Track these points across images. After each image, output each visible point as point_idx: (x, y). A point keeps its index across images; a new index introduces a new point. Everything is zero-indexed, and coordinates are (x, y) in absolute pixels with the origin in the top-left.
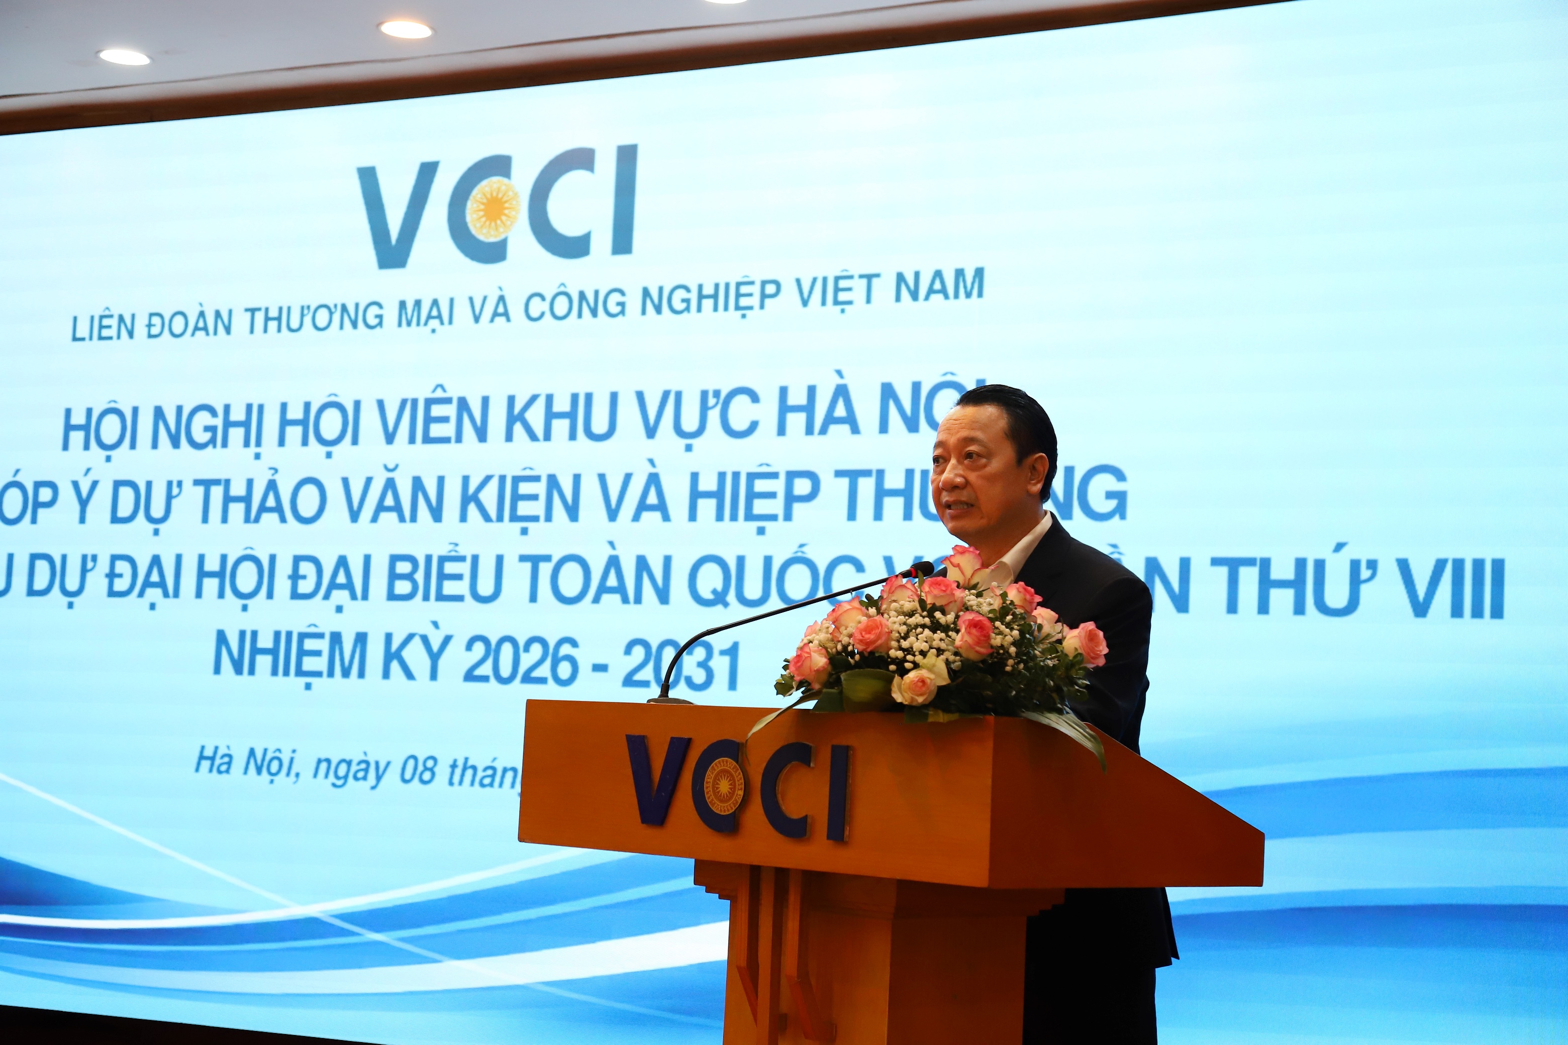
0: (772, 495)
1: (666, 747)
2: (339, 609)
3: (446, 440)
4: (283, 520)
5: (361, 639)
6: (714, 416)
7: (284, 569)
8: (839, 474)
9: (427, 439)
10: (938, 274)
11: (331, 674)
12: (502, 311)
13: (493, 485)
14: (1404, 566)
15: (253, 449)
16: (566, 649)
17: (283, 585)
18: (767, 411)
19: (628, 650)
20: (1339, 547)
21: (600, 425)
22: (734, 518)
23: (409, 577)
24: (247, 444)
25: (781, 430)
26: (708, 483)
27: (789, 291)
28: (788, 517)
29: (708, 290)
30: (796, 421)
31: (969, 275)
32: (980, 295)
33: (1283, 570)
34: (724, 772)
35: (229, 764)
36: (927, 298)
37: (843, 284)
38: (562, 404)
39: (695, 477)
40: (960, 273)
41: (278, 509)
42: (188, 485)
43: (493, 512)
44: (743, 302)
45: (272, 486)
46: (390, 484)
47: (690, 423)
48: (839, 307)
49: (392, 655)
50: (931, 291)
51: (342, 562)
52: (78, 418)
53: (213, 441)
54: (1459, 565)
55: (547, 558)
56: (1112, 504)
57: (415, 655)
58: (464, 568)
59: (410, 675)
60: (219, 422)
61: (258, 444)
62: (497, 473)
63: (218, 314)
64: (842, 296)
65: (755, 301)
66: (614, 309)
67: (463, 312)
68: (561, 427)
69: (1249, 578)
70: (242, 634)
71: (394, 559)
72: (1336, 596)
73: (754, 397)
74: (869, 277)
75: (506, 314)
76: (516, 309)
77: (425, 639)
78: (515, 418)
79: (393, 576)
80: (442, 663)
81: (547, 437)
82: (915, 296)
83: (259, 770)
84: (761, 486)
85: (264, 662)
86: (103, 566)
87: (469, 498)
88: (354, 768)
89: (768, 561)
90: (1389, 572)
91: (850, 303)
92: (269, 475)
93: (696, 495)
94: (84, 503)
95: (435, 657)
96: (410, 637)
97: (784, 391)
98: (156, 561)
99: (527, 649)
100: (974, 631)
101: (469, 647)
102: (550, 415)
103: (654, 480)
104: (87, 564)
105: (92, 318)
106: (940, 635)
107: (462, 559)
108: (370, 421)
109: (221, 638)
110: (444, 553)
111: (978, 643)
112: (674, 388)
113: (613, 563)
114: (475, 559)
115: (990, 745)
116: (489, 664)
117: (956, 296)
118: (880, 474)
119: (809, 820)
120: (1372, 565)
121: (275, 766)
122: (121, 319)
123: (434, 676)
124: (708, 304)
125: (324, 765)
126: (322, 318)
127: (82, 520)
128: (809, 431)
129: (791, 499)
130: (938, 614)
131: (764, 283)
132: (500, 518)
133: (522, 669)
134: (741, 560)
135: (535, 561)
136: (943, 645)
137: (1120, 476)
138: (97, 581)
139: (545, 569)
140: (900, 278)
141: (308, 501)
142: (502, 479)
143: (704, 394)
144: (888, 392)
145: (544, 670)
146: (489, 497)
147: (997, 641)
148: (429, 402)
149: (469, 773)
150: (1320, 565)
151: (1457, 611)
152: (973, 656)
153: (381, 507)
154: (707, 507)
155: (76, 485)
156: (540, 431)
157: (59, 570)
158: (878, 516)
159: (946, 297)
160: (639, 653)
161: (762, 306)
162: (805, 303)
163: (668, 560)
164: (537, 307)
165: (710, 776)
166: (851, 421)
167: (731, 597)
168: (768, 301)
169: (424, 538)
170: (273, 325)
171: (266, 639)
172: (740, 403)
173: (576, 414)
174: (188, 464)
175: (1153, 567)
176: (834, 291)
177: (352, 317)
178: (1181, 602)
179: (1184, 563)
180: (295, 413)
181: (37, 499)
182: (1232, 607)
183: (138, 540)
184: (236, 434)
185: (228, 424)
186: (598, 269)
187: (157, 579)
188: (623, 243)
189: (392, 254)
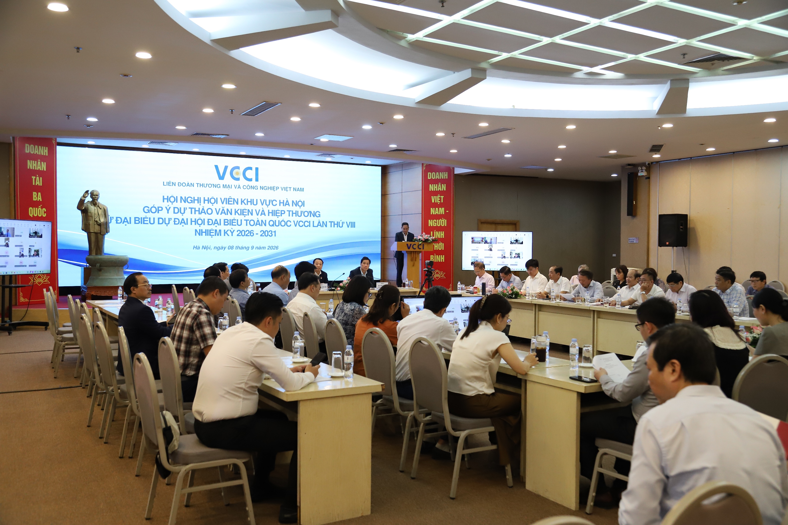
0: (279, 213)
2: (216, 226)
3: (232, 204)
4: (205, 214)
5: (220, 231)
6: (271, 203)
7: (206, 221)
8: (287, 211)
9: (229, 204)
10: (298, 188)
11: (215, 235)
12: (239, 187)
13: (240, 210)
14: (347, 222)
15: (199, 204)
16: (252, 232)
17: (206, 223)
18: (278, 203)
19: (261, 232)
20: (341, 221)
21: (255, 203)
22: (274, 216)
23: (227, 222)
24: (198, 203)
25: (280, 205)
26: (270, 211)
27: (280, 188)
28: (281, 216)
29: (269, 187)
30: (282, 204)
32: (304, 191)
33: (336, 223)
35: (199, 248)
37: (287, 188)
38: (249, 200)
39: (269, 210)
40: (301, 188)
41: (204, 212)
42: (188, 208)
43: (240, 214)
44: (274, 189)
45: (203, 209)
46: (223, 210)
47: (268, 204)
49: (225, 233)
50: (298, 190)
51: (216, 220)
52: (166, 197)
53: (192, 202)
54: (351, 222)
55: (249, 220)
56: (319, 215)
57: (229, 233)
59: (228, 235)
60: (193, 199)
61: (200, 203)
62: (240, 209)
63: (191, 184)
64: (287, 190)
65: (276, 189)
66: (256, 188)
67: (233, 187)
68: (249, 203)
69: (333, 223)
70: (200, 230)
71: (225, 220)
72: (341, 225)
73: (276, 201)
74: (290, 188)
75: (240, 188)
76: (241, 187)
77: (230, 231)
78: (242, 202)
79: (225, 222)
80: (233, 234)
81: (247, 204)
82: (296, 191)
83: (204, 249)
84: (277, 212)
85: (204, 234)
86: (173, 220)
87: (236, 212)
88: (220, 248)
89: (279, 221)
90: (345, 223)
92: (202, 207)
93: (269, 213)
94: (168, 211)
95: (232, 233)
96: (228, 230)
97: (280, 201)
98: (183, 219)
99: (246, 232)
101: (237, 231)
102: (248, 202)
103: (263, 211)
104: (170, 219)
105: (167, 182)
107: (236, 220)
108: (219, 201)
109: (196, 230)
110: (233, 219)
112: (265, 199)
113: (258, 221)
114: (237, 220)
116: (241, 234)
117: (301, 191)
118: (293, 211)
120: (344, 222)
121: (207, 248)
122: (173, 183)
123: (232, 235)
124: (269, 189)
125: (215, 248)
126: (210, 186)
127: (168, 213)
128: (283, 205)
129: (281, 214)
131: (277, 187)
133: (246, 234)
134: (275, 221)
135: (247, 220)
137: (320, 212)
138: (172, 222)
139: (248, 222)
140: (294, 188)
141: (210, 211)
142: (241, 210)
143: (269, 200)
144: (293, 201)
145: (249, 234)
148: (229, 199)
149: (239, 248)
150: (339, 222)
151: (351, 227)
153: (222, 213)
154: (270, 214)
155: (166, 207)
156: (246, 203)
157: (164, 220)
158: (292, 216)
160: (262, 232)
162: (282, 190)
163: (266, 221)
164: (245, 187)
166: (289, 204)
167: (274, 225)
169: (229, 217)
170: (201, 186)
171: (204, 231)
172: (274, 202)
173: (252, 202)
174: (187, 205)
175: (323, 222)
176: (286, 189)
177: (215, 186)
178: (326, 226)
179: (326, 222)
180: (206, 199)
181: (158, 210)
182: (331, 227)
183: (179, 216)
184: (196, 202)
185: (194, 200)
186: (253, 183)
187: (183, 222)
188: (257, 180)
189: (221, 178)
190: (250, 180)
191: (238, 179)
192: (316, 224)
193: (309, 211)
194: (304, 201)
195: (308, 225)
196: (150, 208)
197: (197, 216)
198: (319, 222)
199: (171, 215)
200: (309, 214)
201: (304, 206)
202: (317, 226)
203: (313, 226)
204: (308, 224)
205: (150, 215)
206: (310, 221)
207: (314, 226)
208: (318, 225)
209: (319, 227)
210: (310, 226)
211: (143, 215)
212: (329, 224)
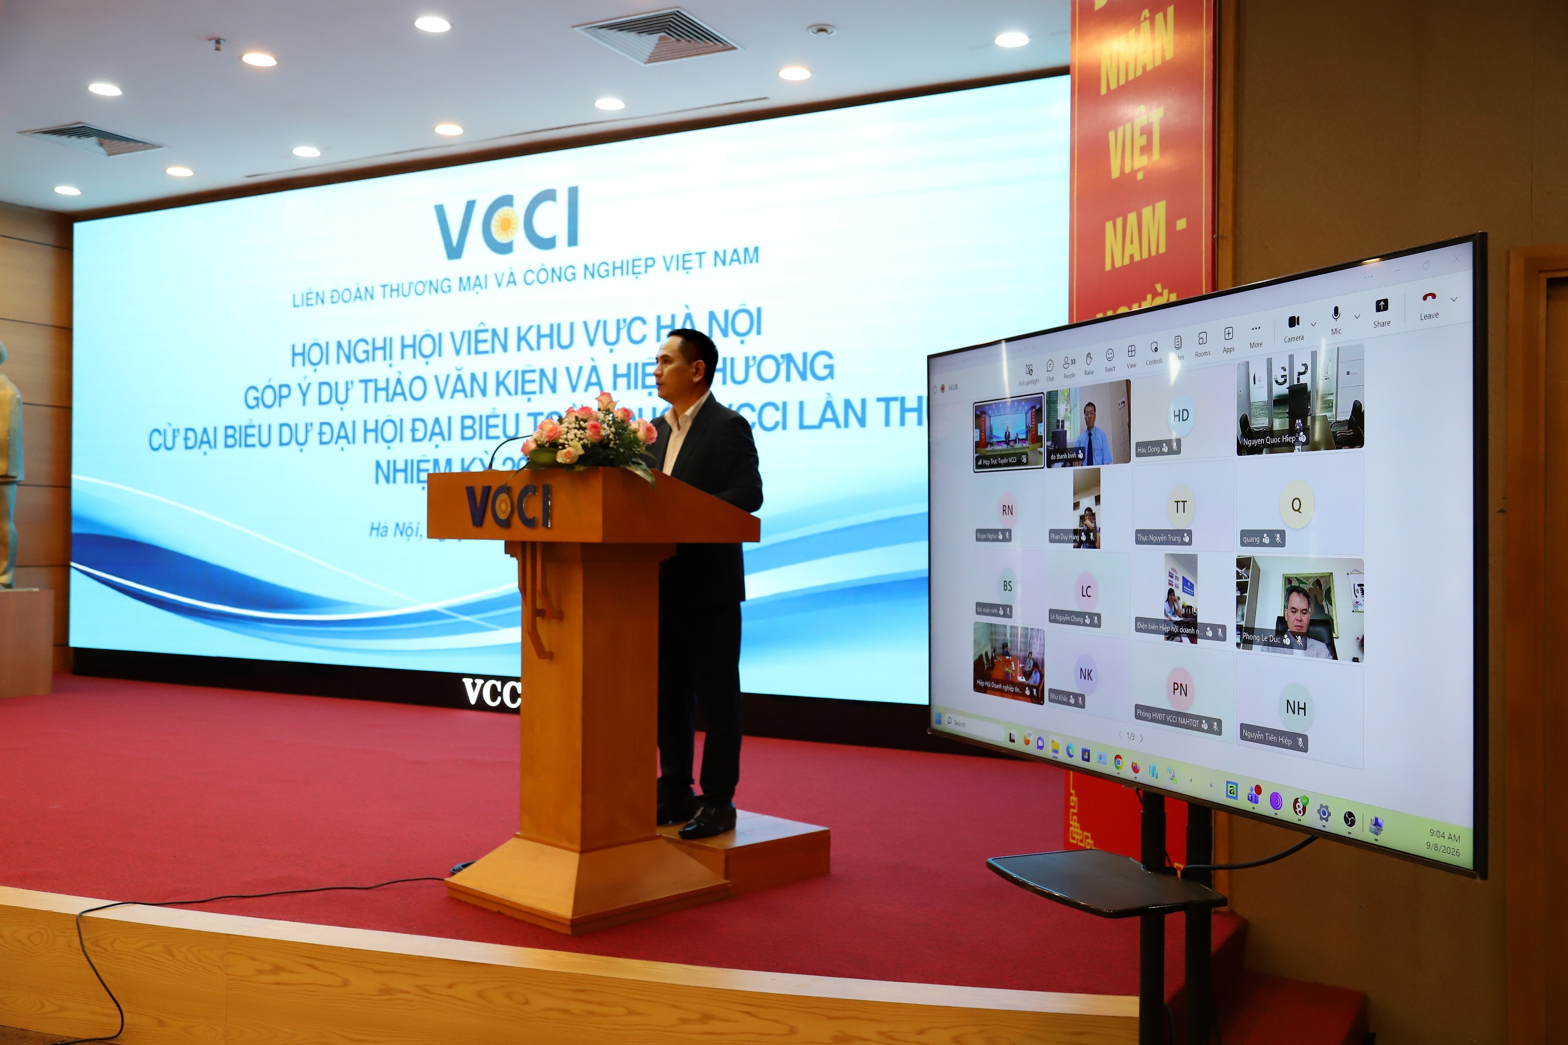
1: (481, 490)
2: (437, 446)
3: (487, 352)
4: (405, 399)
5: (449, 462)
6: (624, 333)
7: (407, 426)
9: (477, 352)
10: (735, 251)
12: (512, 280)
13: (512, 375)
15: (388, 362)
17: (407, 434)
18: (651, 329)
21: (565, 341)
22: (636, 387)
23: (471, 427)
24: (385, 359)
26: (622, 370)
27: (660, 263)
29: (618, 264)
31: (751, 251)
32: (757, 261)
33: (912, 403)
34: (503, 501)
35: (386, 531)
36: (730, 264)
37: (687, 258)
38: (545, 330)
39: (615, 367)
40: (746, 250)
41: (403, 394)
42: (356, 383)
43: (512, 390)
44: (636, 270)
45: (399, 381)
46: (459, 378)
47: (611, 338)
48: (686, 271)
49: (465, 470)
50: (732, 260)
51: (437, 421)
52: (299, 350)
53: (367, 359)
56: (827, 371)
57: (477, 469)
58: (499, 421)
60: (370, 348)
61: (391, 358)
62: (513, 369)
63: (366, 289)
64: (687, 265)
65: (642, 269)
66: (570, 276)
67: (492, 281)
68: (545, 342)
69: (895, 407)
70: (389, 462)
71: (464, 418)
73: (644, 322)
74: (700, 254)
75: (514, 282)
76: (519, 278)
77: (481, 460)
78: (521, 338)
79: (464, 427)
81: (539, 348)
82: (724, 263)
83: (401, 534)
85: (400, 476)
86: (316, 429)
87: (500, 383)
91: (691, 268)
92: (396, 376)
93: (616, 376)
94: (304, 395)
96: (474, 460)
97: (659, 318)
98: (343, 425)
100: (593, 430)
101: (504, 464)
102: (540, 336)
103: (594, 369)
104: (308, 427)
105: (303, 294)
106: (581, 431)
107: (498, 416)
108: (447, 344)
109: (378, 465)
110: (489, 413)
111: (595, 434)
112: (602, 319)
114: (505, 416)
115: (601, 479)
117: (745, 262)
119: (536, 519)
121: (409, 532)
122: (317, 294)
124: (618, 271)
126: (420, 288)
127: (304, 404)
130: (582, 423)
131: (647, 259)
132: (516, 393)
135: (535, 415)
136: (582, 437)
137: (830, 356)
138: (314, 437)
139: (541, 420)
140: (716, 254)
141: (418, 388)
142: (517, 372)
143: (618, 321)
144: (712, 316)
146: (510, 382)
147: (603, 433)
148: (477, 332)
152: (593, 440)
153: (455, 391)
154: (622, 382)
155: (300, 385)
156: (534, 344)
157: (294, 431)
159: (740, 263)
161: (646, 272)
162: (668, 269)
164: (530, 277)
165: (498, 502)
168: (649, 269)
169: (478, 406)
170: (395, 293)
171: (400, 465)
172: (637, 326)
173: (553, 335)
174: (355, 371)
175: (848, 404)
176: (682, 262)
177: (435, 287)
178: (862, 422)
179: (864, 401)
180: (409, 341)
181: (281, 394)
182: (887, 423)
183: (333, 414)
184: (379, 354)
185: (375, 349)
186: (561, 255)
187: (343, 435)
188: (573, 240)
189: (454, 251)
190: (548, 244)
191: (505, 249)
192: (812, 418)
193: (782, 356)
194: (759, 310)
195: (777, 424)
196: (261, 389)
197: (380, 410)
198: (829, 405)
199: (315, 413)
200: (783, 368)
201: (759, 333)
202: (819, 426)
203: (802, 426)
204: (778, 416)
205: (261, 416)
206: (785, 404)
207: (806, 423)
208: (823, 419)
209: (829, 426)
210: (784, 427)
211: (241, 417)
212: (875, 412)
